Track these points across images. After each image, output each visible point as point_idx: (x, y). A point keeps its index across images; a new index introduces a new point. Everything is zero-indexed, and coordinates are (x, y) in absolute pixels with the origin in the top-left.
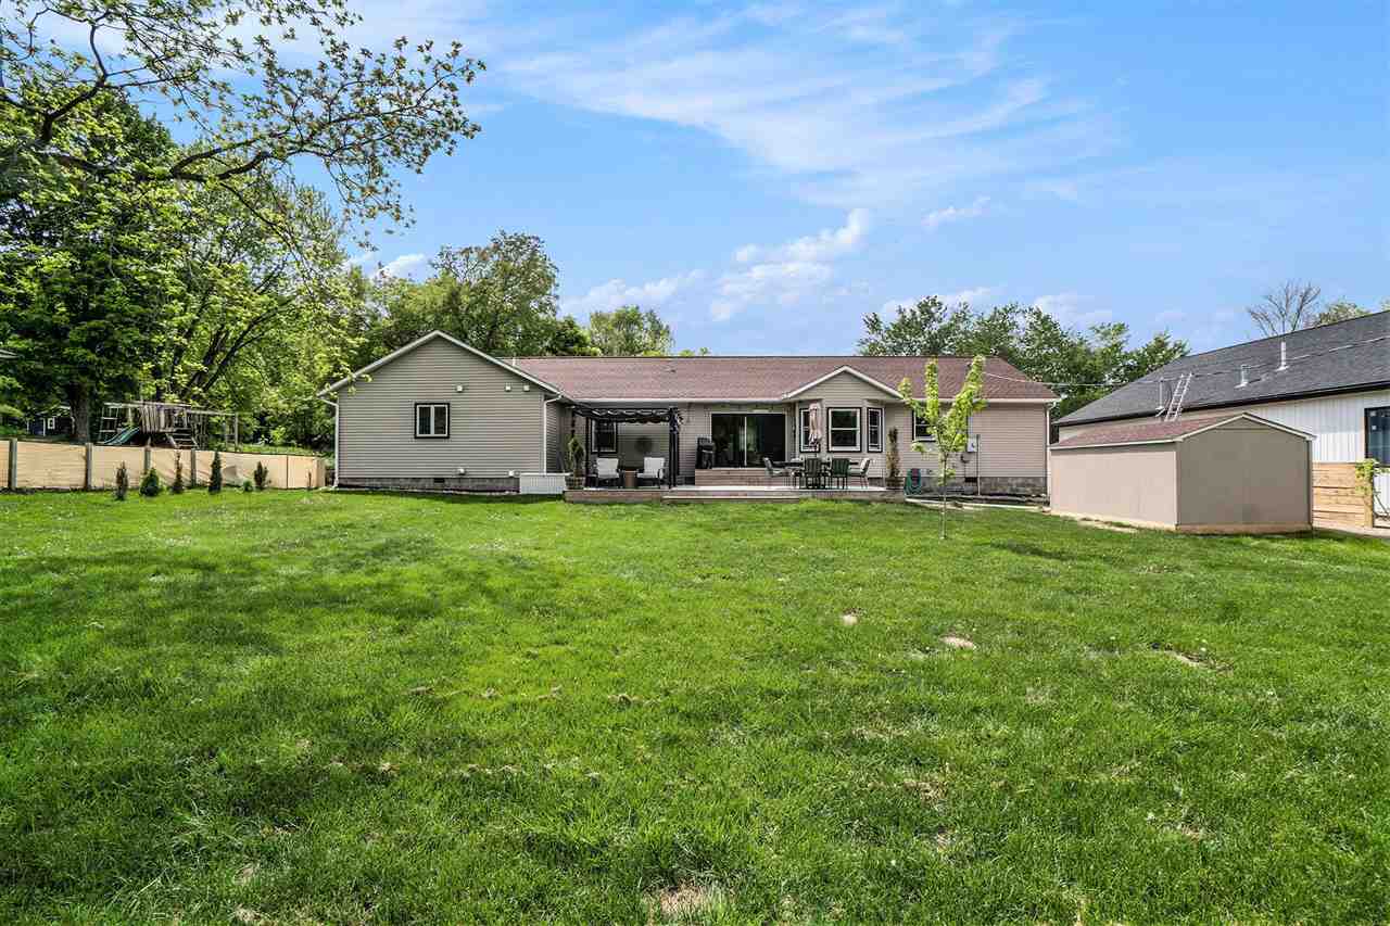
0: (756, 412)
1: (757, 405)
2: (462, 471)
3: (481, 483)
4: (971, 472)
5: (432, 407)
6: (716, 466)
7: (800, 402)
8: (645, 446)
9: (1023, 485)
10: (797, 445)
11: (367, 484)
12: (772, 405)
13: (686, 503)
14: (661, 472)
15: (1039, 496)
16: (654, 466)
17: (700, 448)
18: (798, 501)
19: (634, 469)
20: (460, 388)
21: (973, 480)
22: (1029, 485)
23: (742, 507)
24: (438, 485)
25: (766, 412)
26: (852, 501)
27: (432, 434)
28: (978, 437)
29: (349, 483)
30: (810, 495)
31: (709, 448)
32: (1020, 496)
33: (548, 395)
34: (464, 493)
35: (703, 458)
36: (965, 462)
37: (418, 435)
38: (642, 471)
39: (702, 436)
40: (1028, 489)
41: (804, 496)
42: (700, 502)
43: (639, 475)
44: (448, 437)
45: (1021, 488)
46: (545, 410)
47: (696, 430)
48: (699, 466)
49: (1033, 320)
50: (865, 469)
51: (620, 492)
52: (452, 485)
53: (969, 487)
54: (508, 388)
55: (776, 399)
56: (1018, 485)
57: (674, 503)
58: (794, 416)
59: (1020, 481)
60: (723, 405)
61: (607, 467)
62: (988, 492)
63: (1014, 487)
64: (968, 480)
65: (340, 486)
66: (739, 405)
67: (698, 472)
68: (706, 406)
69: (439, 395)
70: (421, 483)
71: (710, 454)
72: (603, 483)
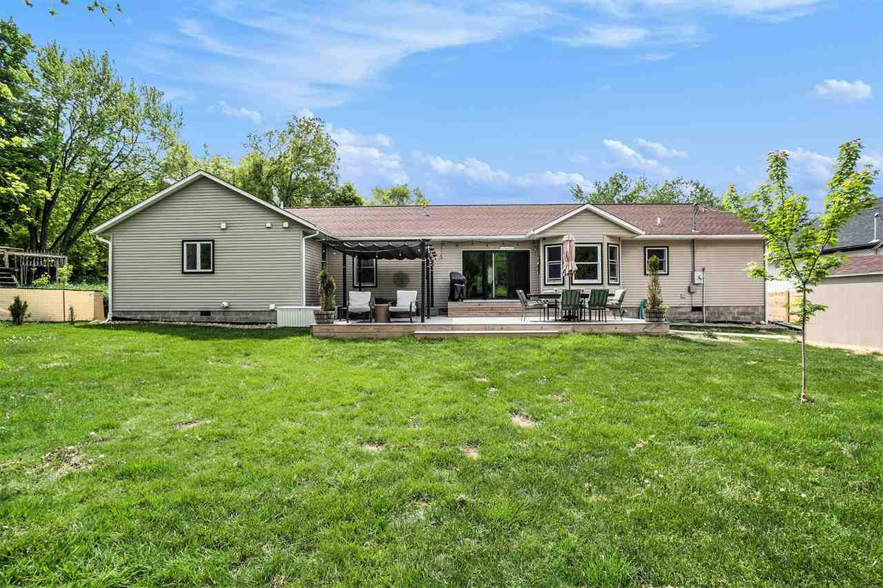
0: (503, 248)
1: (503, 242)
2: (225, 304)
3: (245, 316)
4: (697, 303)
5: (198, 244)
6: (467, 299)
7: (544, 239)
8: (401, 280)
9: (743, 313)
10: (542, 279)
11: (139, 317)
12: (518, 242)
13: (440, 339)
14: (414, 304)
15: (759, 323)
16: (407, 299)
17: (453, 282)
18: (559, 335)
19: (386, 302)
20: (223, 226)
21: (699, 309)
22: (749, 314)
23: (499, 342)
24: (205, 318)
25: (512, 249)
26: (614, 334)
27: (199, 269)
28: (703, 270)
29: (123, 316)
30: (569, 329)
31: (461, 282)
32: (741, 323)
33: (306, 231)
34: (227, 326)
35: (456, 291)
36: (692, 293)
37: (185, 270)
38: (394, 303)
39: (453, 270)
40: (747, 317)
41: (564, 329)
42: (455, 338)
43: (392, 309)
44: (213, 272)
45: (743, 317)
46: (304, 245)
47: (448, 266)
48: (452, 298)
49: (693, 189)
50: (621, 301)
51: (371, 327)
52: (217, 318)
53: (696, 315)
54: (268, 225)
55: (523, 237)
56: (739, 313)
57: (427, 339)
58: (539, 252)
59: (740, 310)
60: (473, 242)
61: (360, 300)
62: (712, 320)
63: (736, 315)
64: (696, 309)
65: (114, 319)
66: (487, 243)
67: (451, 305)
68: (457, 243)
69: (204, 232)
70: (190, 315)
71: (462, 287)
72: (354, 316)
